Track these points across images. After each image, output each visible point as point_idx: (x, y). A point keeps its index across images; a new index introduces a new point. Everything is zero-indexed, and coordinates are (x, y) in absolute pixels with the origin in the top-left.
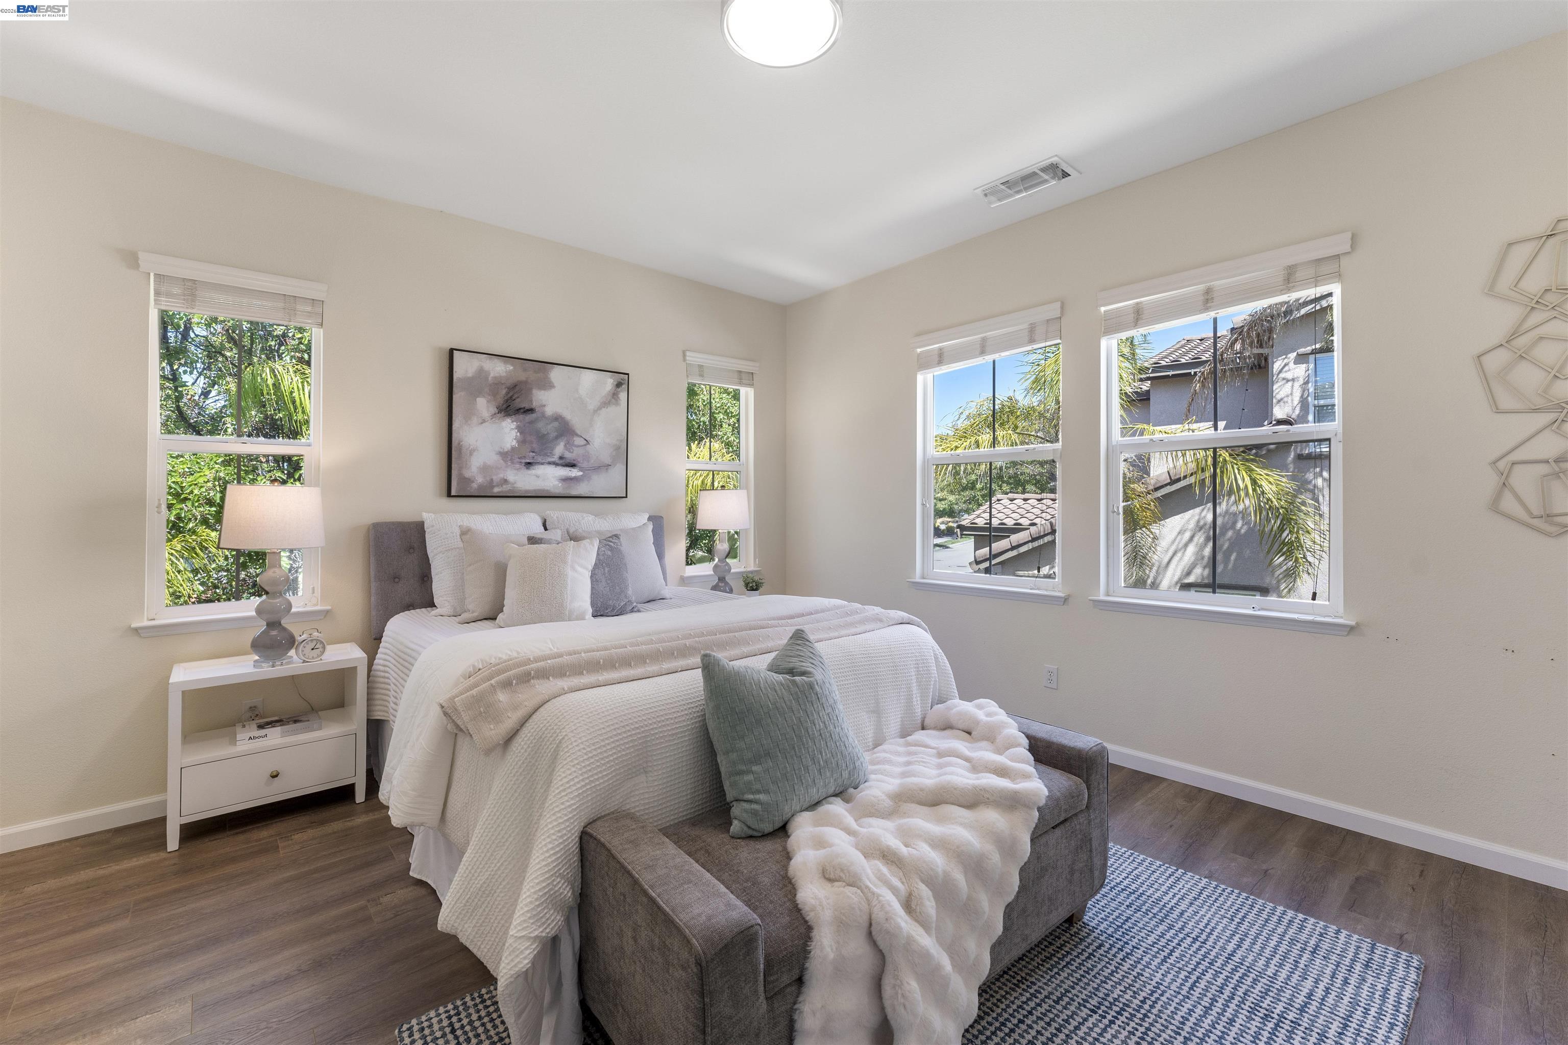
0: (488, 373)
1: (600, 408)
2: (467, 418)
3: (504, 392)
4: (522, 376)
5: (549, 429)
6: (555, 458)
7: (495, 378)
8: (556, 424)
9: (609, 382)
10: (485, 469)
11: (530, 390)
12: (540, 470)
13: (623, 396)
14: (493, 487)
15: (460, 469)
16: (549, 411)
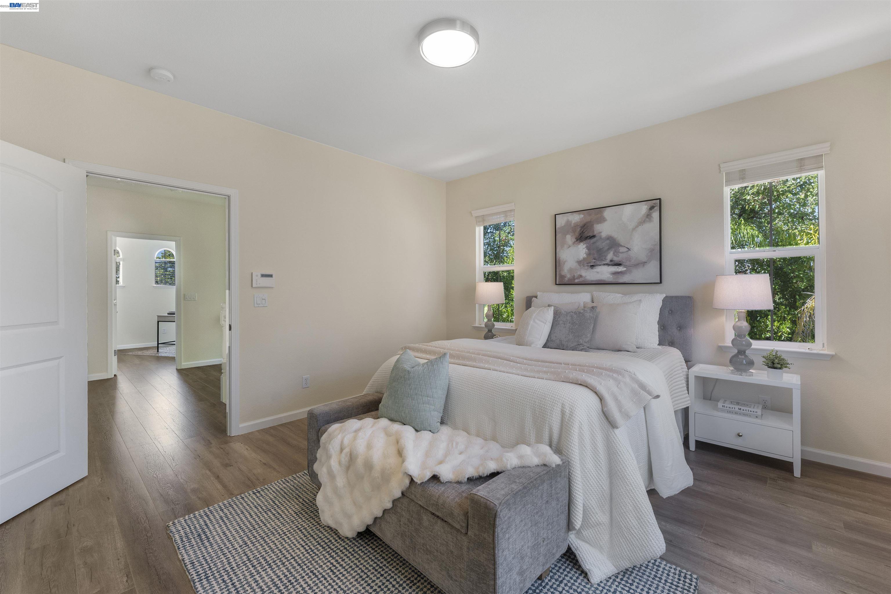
0: (571, 223)
1: (637, 227)
2: (563, 247)
3: (579, 229)
4: (588, 219)
5: (604, 245)
6: (608, 261)
7: (575, 223)
8: (608, 241)
9: (644, 208)
10: (571, 270)
11: (593, 225)
12: (599, 269)
13: (656, 215)
14: (575, 279)
15: (560, 271)
16: (604, 235)
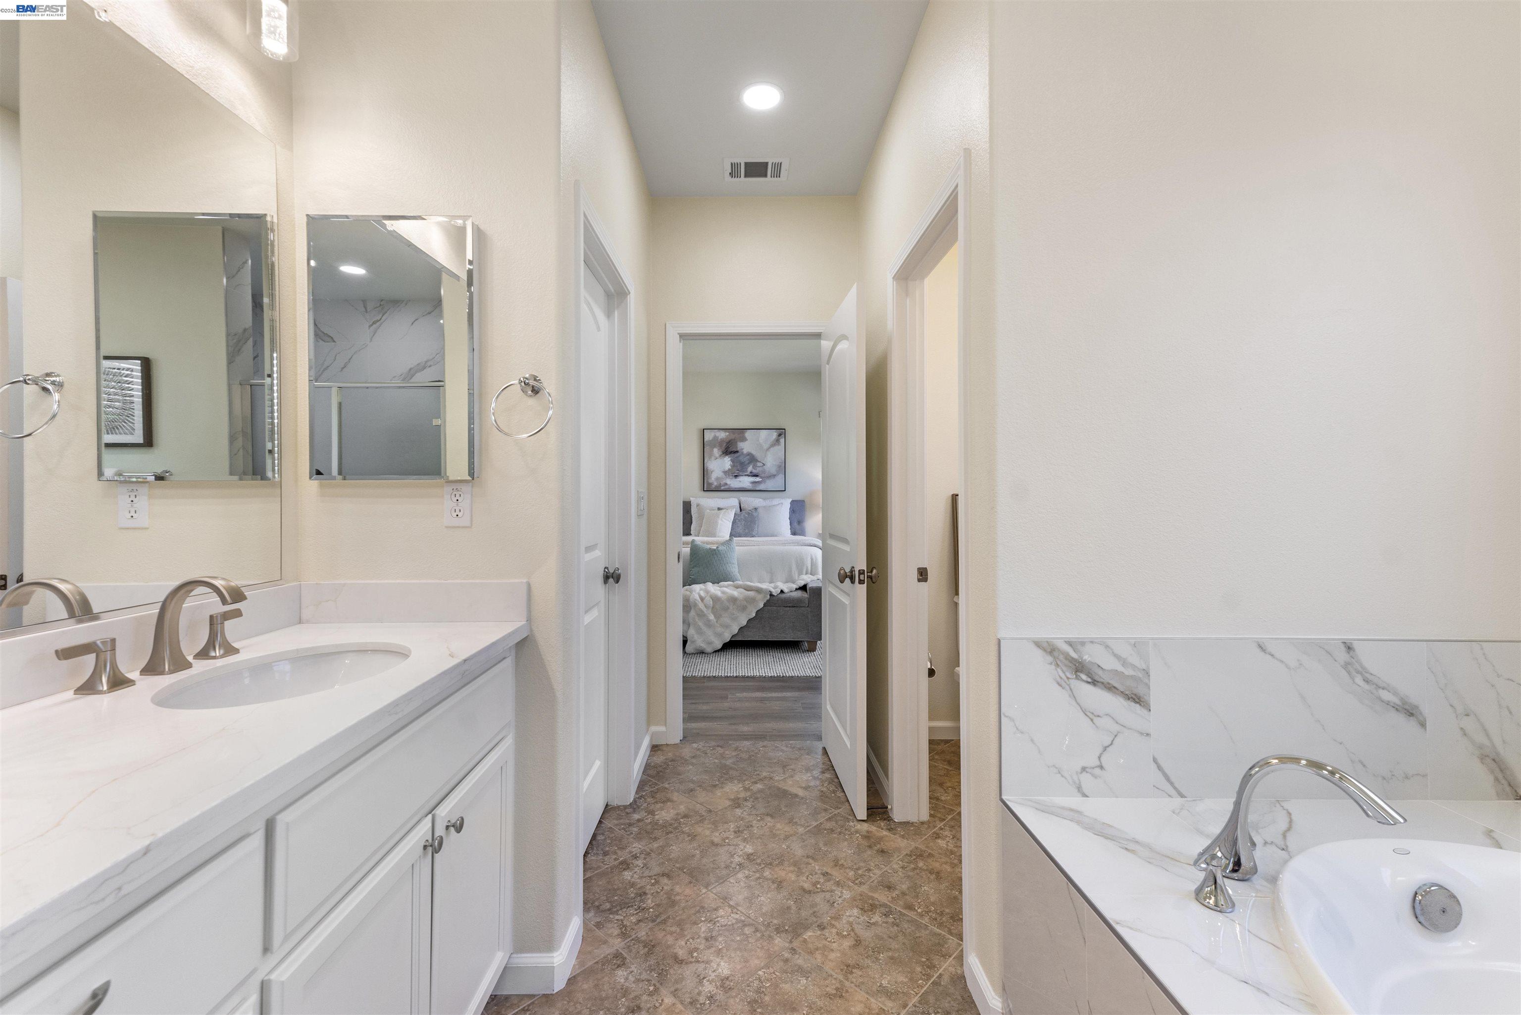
0: (718, 437)
1: (770, 448)
2: (710, 458)
3: (725, 445)
4: (732, 437)
5: (745, 459)
6: (748, 473)
7: (721, 439)
8: (748, 457)
9: (774, 434)
10: (717, 479)
11: (737, 442)
12: (741, 478)
13: (782, 440)
14: (721, 487)
15: (708, 479)
16: (745, 451)
